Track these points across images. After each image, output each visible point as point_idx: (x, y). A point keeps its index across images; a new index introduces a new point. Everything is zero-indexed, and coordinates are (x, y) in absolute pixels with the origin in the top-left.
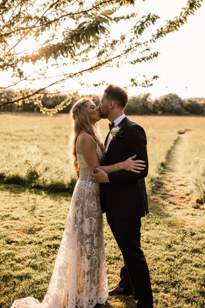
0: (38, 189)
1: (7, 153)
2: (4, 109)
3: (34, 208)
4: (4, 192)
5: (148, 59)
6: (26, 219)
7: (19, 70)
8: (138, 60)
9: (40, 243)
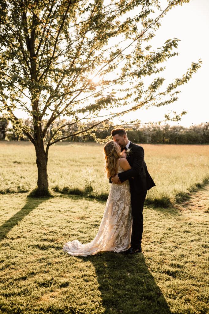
0: (92, 198)
1: (72, 175)
2: (72, 140)
3: (87, 208)
4: (67, 199)
5: (169, 102)
6: (80, 212)
7: (76, 117)
8: (162, 104)
9: (87, 223)
